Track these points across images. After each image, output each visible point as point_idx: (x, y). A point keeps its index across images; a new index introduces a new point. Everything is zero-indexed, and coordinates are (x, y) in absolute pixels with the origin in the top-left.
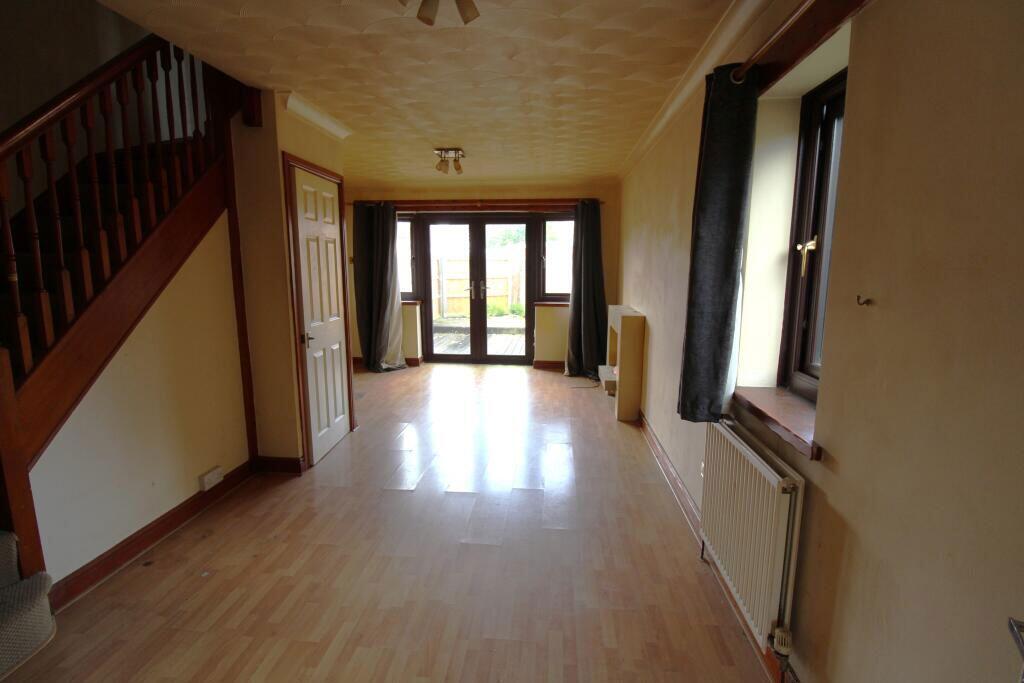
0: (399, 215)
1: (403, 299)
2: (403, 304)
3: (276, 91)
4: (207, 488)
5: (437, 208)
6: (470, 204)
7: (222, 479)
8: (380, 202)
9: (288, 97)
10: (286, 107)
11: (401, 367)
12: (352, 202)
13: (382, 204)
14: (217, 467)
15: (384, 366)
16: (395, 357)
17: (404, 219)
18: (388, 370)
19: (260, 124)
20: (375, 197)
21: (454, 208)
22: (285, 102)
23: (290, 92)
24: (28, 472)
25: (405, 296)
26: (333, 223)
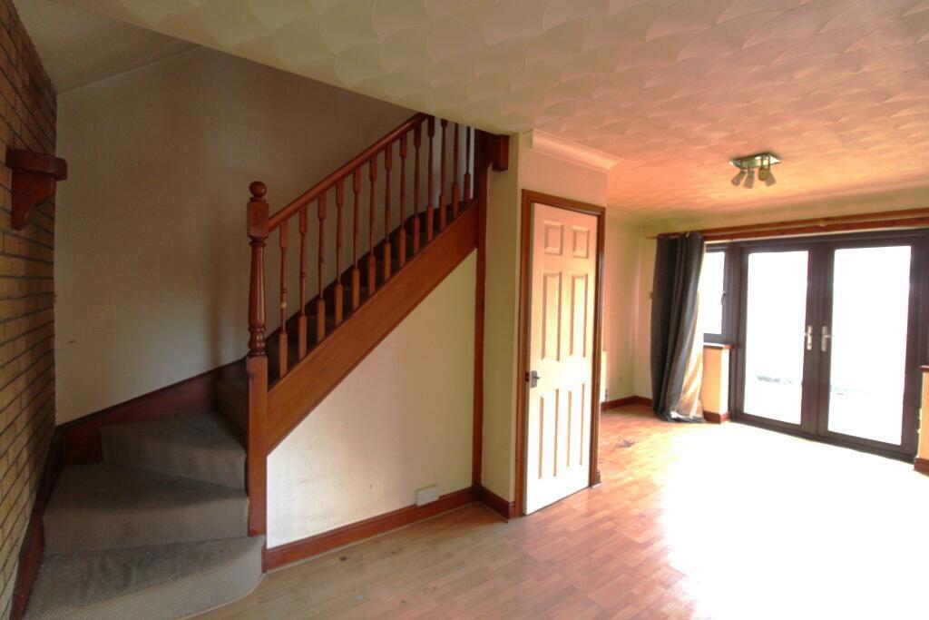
0: (708, 245)
1: (705, 341)
2: (705, 347)
3: (520, 133)
4: (420, 503)
5: (759, 234)
6: (811, 225)
7: (436, 499)
8: (686, 233)
9: (532, 135)
10: (531, 146)
11: (696, 421)
12: (656, 235)
13: (687, 236)
14: (434, 486)
15: (674, 415)
16: (689, 406)
17: (713, 249)
18: (678, 420)
19: (505, 168)
20: (681, 228)
21: (783, 232)
22: (530, 141)
23: (531, 130)
24: (266, 455)
25: (708, 337)
26: (587, 257)
